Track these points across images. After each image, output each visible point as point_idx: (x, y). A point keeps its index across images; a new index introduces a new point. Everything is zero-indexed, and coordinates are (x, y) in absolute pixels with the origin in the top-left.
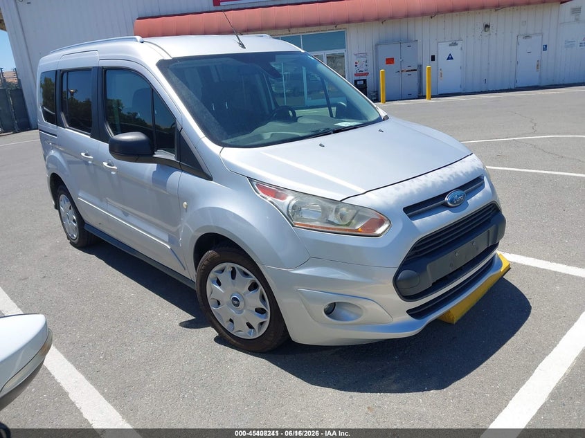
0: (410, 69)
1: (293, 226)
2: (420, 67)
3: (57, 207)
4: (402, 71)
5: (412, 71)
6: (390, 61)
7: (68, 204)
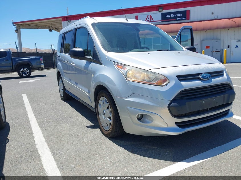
0: (217, 51)
1: (127, 80)
2: (222, 50)
3: (58, 85)
4: (213, 52)
5: (218, 51)
6: (208, 47)
7: (62, 83)
